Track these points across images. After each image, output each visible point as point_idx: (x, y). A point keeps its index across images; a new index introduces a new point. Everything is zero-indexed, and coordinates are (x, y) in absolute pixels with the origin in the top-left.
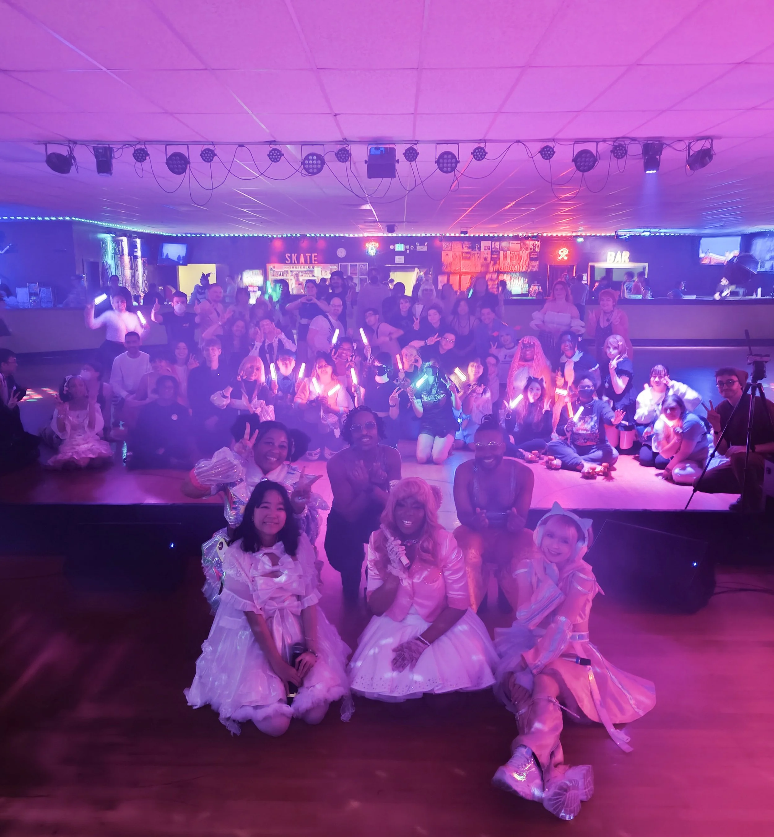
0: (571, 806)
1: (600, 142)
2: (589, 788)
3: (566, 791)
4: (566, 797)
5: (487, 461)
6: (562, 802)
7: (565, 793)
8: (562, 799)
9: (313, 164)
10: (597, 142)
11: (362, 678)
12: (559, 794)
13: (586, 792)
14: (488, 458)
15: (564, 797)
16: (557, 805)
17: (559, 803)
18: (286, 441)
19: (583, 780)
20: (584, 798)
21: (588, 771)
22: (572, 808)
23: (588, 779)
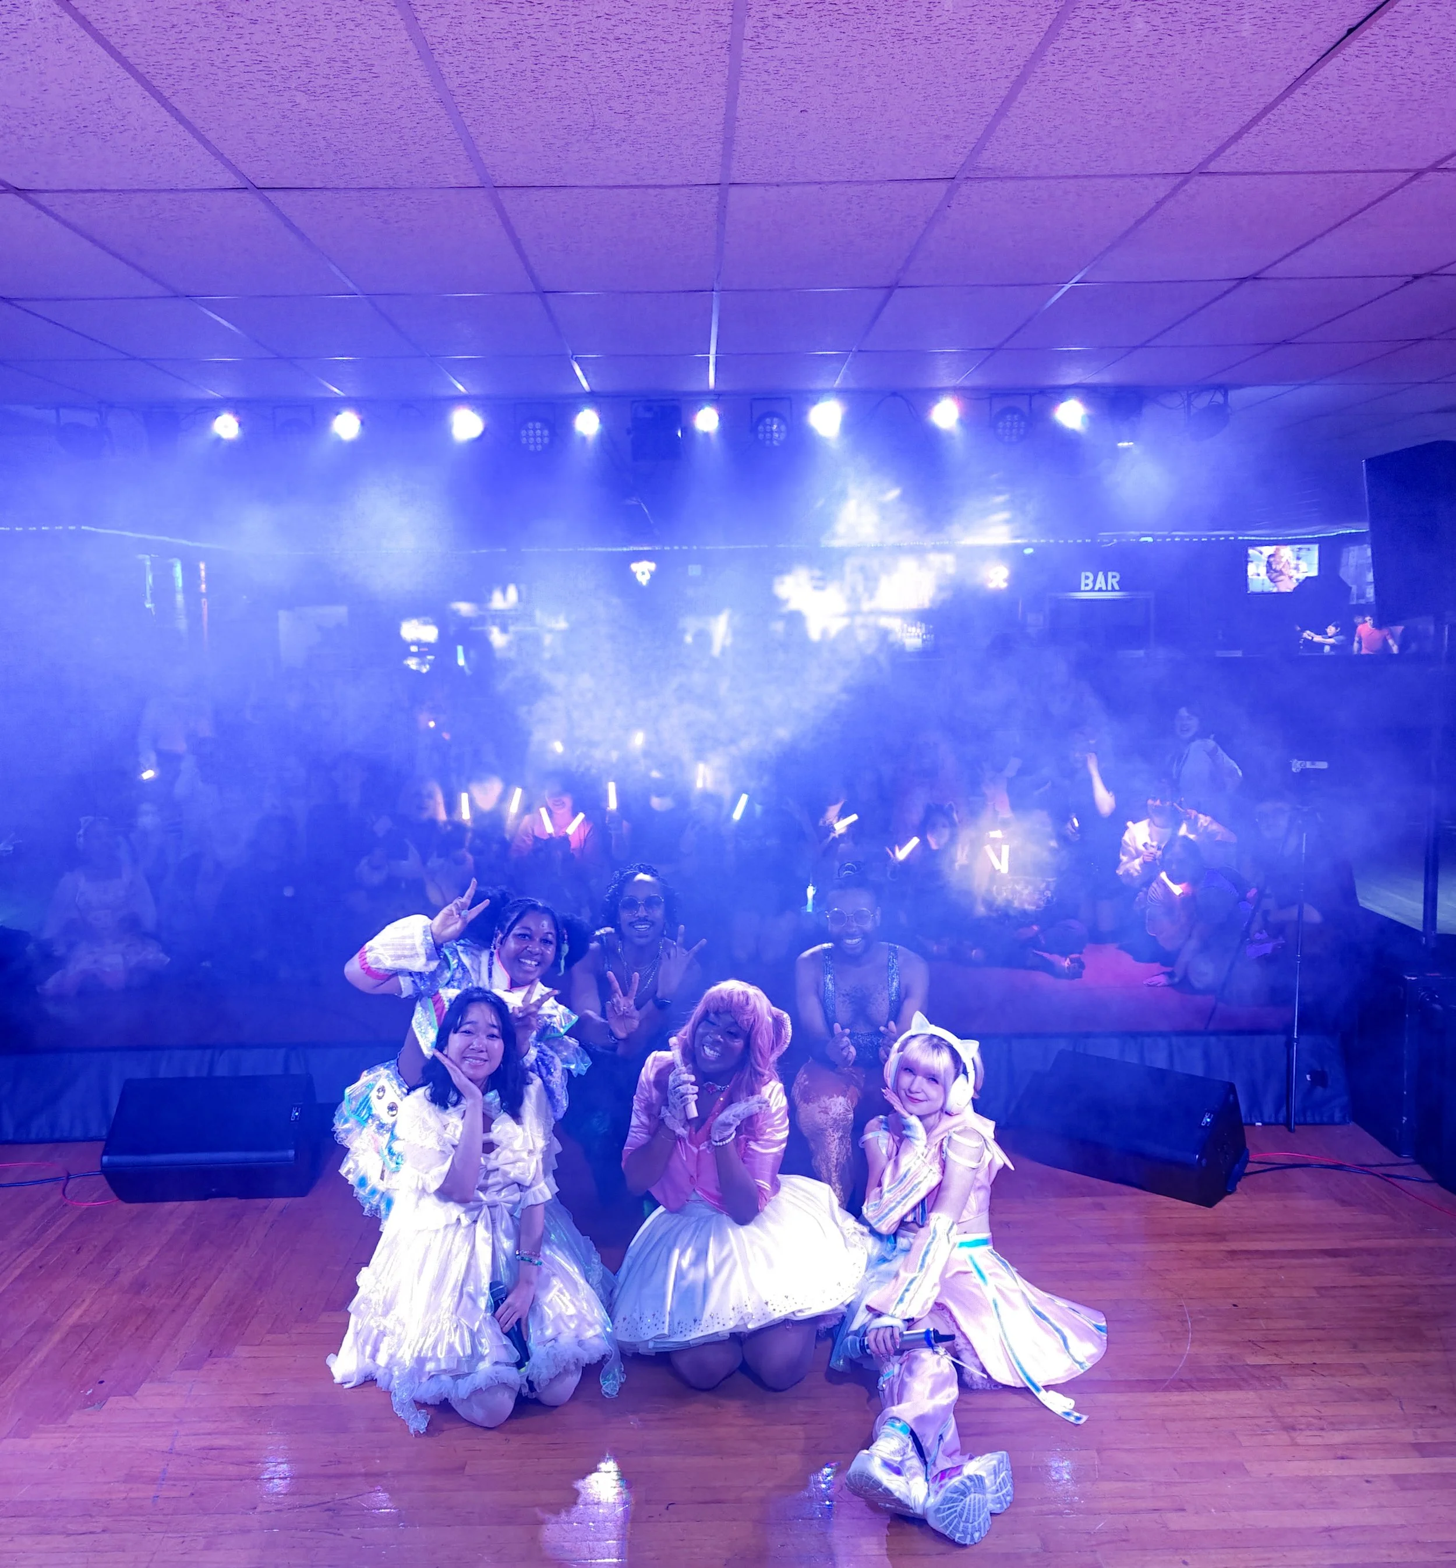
0: (974, 1521)
1: (1035, 394)
2: (1004, 1491)
3: (964, 1494)
4: (965, 1504)
5: (849, 941)
6: (957, 1514)
7: (962, 1497)
8: (958, 1509)
9: (535, 437)
10: (1031, 396)
11: (624, 1319)
12: (952, 1500)
13: (999, 1498)
14: (852, 936)
15: (961, 1504)
16: (950, 1518)
17: (953, 1516)
18: (553, 931)
19: (992, 1477)
20: (996, 1508)
21: (1000, 1462)
22: (976, 1524)
23: (1001, 1476)
